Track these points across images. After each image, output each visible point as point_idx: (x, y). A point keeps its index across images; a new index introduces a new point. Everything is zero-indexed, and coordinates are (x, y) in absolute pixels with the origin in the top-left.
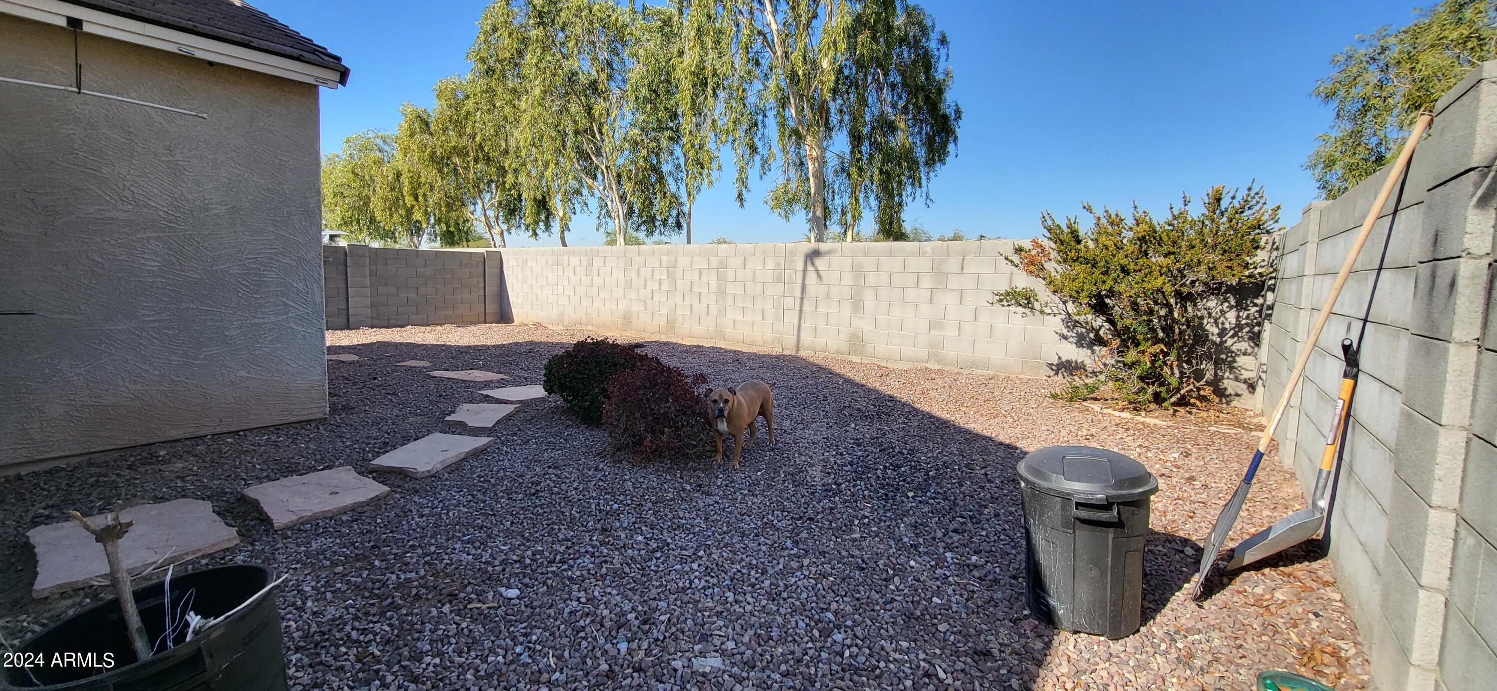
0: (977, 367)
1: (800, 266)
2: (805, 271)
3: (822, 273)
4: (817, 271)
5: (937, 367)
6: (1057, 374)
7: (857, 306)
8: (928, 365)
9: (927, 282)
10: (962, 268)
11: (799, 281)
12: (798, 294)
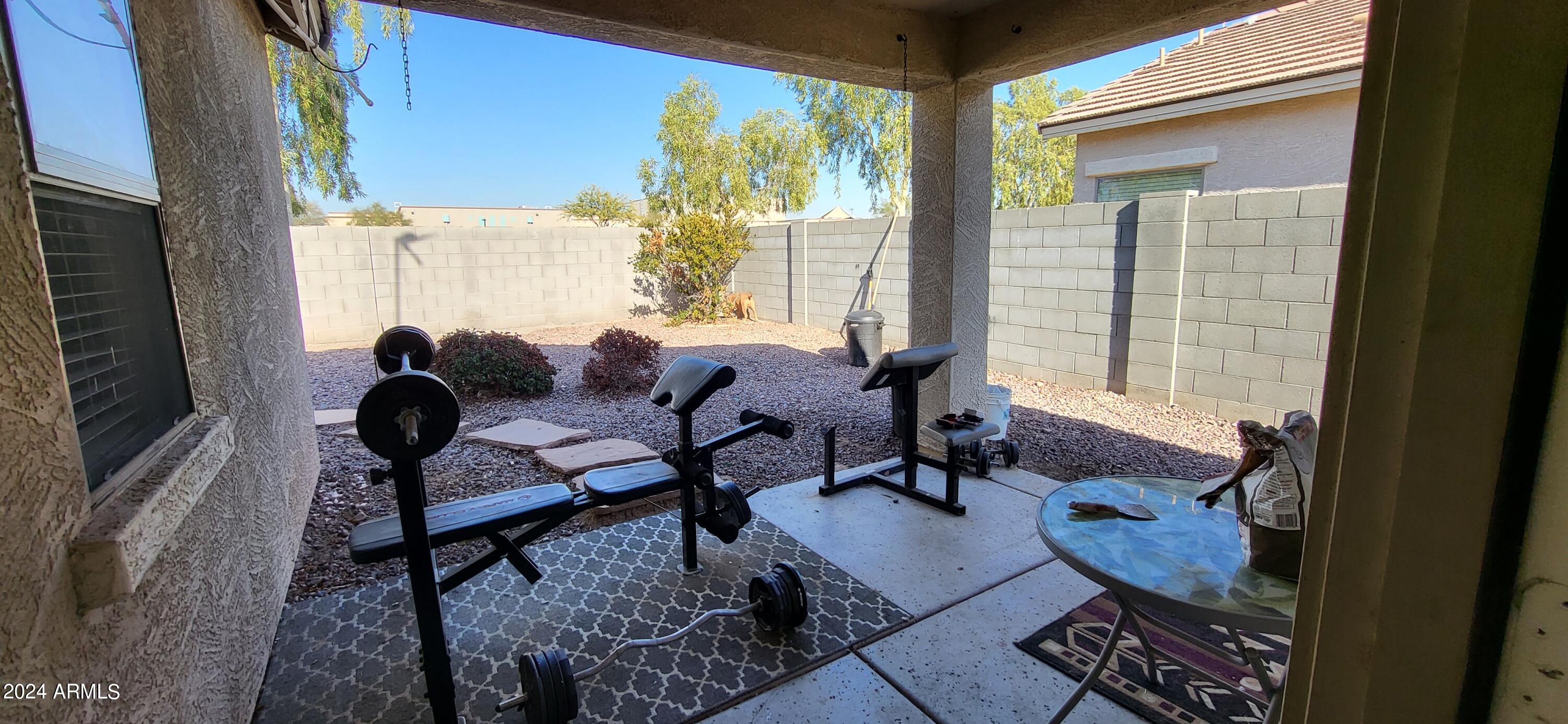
0: (584, 321)
1: (391, 250)
2: (397, 256)
3: (422, 258)
4: (414, 255)
5: (554, 326)
6: (635, 315)
7: (471, 286)
8: (547, 327)
9: (537, 260)
10: (565, 248)
11: (392, 266)
12: (392, 279)
